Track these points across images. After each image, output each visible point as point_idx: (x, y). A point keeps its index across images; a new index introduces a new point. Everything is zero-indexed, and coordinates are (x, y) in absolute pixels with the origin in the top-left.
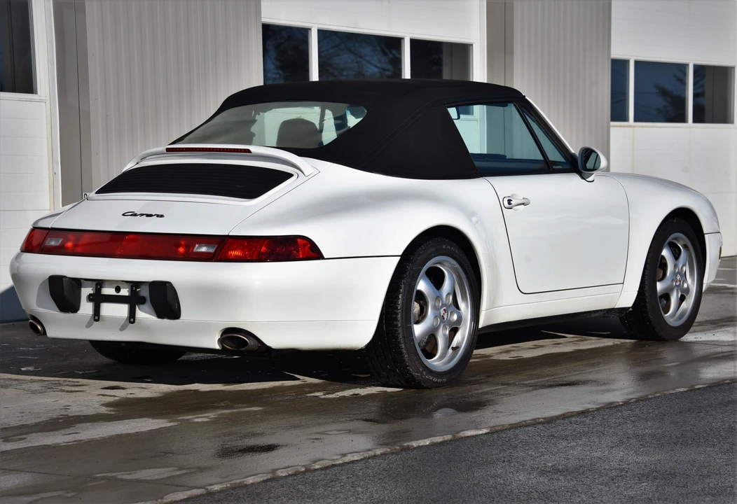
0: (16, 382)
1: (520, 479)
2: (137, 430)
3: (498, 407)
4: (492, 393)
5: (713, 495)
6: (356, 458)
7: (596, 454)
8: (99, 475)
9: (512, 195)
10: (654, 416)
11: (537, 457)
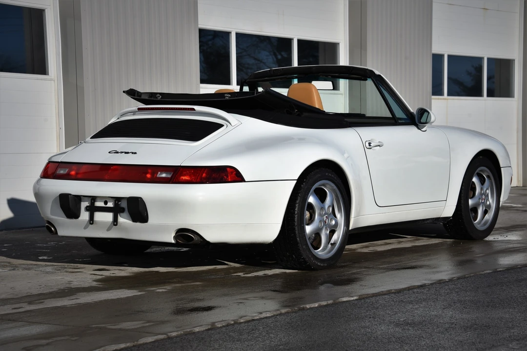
0: (36, 266)
1: (382, 329)
2: (118, 297)
3: (363, 283)
4: (358, 274)
5: (517, 340)
6: (268, 315)
7: (433, 313)
8: (94, 326)
9: (372, 140)
10: (471, 288)
11: (393, 315)
